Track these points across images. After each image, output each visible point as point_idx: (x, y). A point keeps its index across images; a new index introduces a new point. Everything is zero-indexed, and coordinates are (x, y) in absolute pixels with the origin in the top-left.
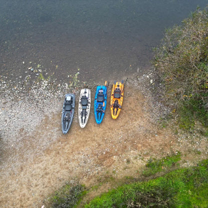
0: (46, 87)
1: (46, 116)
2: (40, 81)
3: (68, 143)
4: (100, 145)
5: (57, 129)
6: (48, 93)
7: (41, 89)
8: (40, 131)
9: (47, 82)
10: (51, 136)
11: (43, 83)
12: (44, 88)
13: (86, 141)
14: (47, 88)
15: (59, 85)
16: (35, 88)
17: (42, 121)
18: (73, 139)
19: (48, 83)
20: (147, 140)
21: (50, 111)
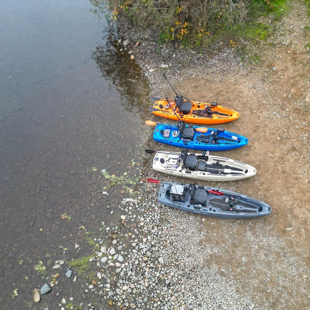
0: (118, 252)
1: (208, 262)
2: (93, 267)
3: (291, 210)
4: (294, 149)
5: (249, 234)
6: (140, 250)
7: (121, 268)
8: (255, 282)
9: (103, 249)
10: (268, 250)
11: (104, 260)
12: (121, 259)
13: (284, 172)
14: (124, 249)
15: (123, 217)
16: (114, 285)
17: (222, 274)
18: (278, 199)
19: (110, 245)
20: (283, 80)
21: (194, 249)
